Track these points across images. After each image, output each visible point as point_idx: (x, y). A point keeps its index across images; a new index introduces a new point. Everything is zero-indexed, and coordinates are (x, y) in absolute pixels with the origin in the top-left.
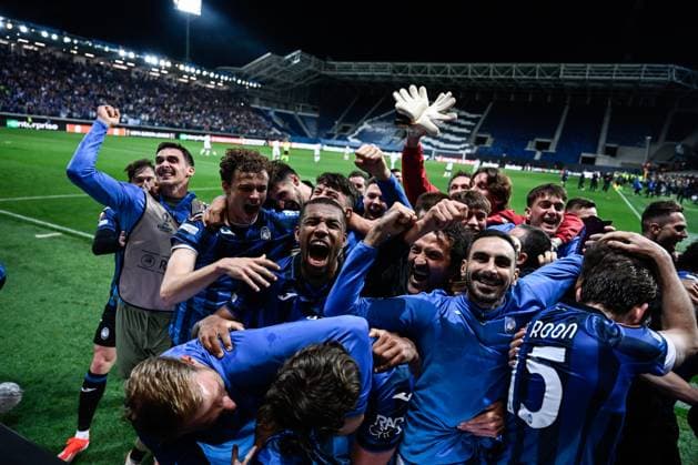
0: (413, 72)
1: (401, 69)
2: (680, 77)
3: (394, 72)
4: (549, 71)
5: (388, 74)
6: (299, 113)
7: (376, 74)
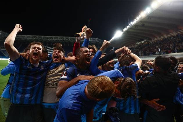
0: (43, 38)
1: (35, 37)
2: (98, 41)
3: (33, 38)
4: (72, 39)
5: (31, 38)
6: (2, 49)
7: (27, 38)
